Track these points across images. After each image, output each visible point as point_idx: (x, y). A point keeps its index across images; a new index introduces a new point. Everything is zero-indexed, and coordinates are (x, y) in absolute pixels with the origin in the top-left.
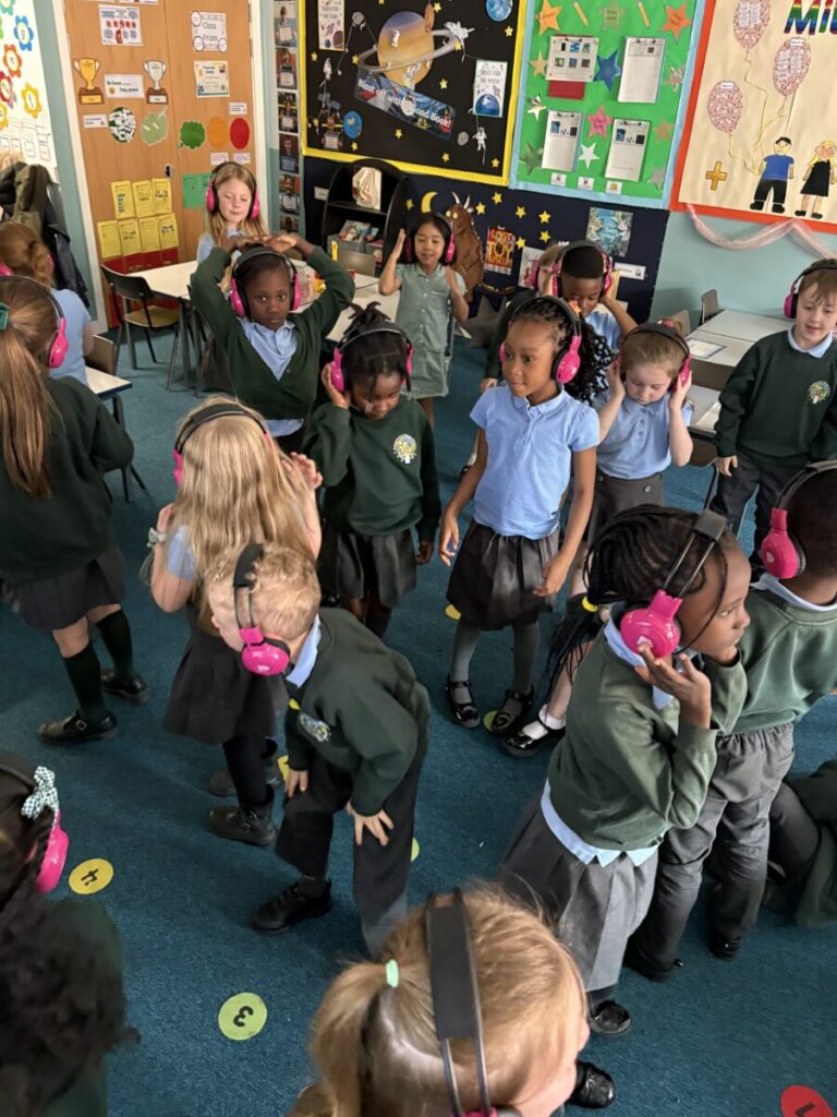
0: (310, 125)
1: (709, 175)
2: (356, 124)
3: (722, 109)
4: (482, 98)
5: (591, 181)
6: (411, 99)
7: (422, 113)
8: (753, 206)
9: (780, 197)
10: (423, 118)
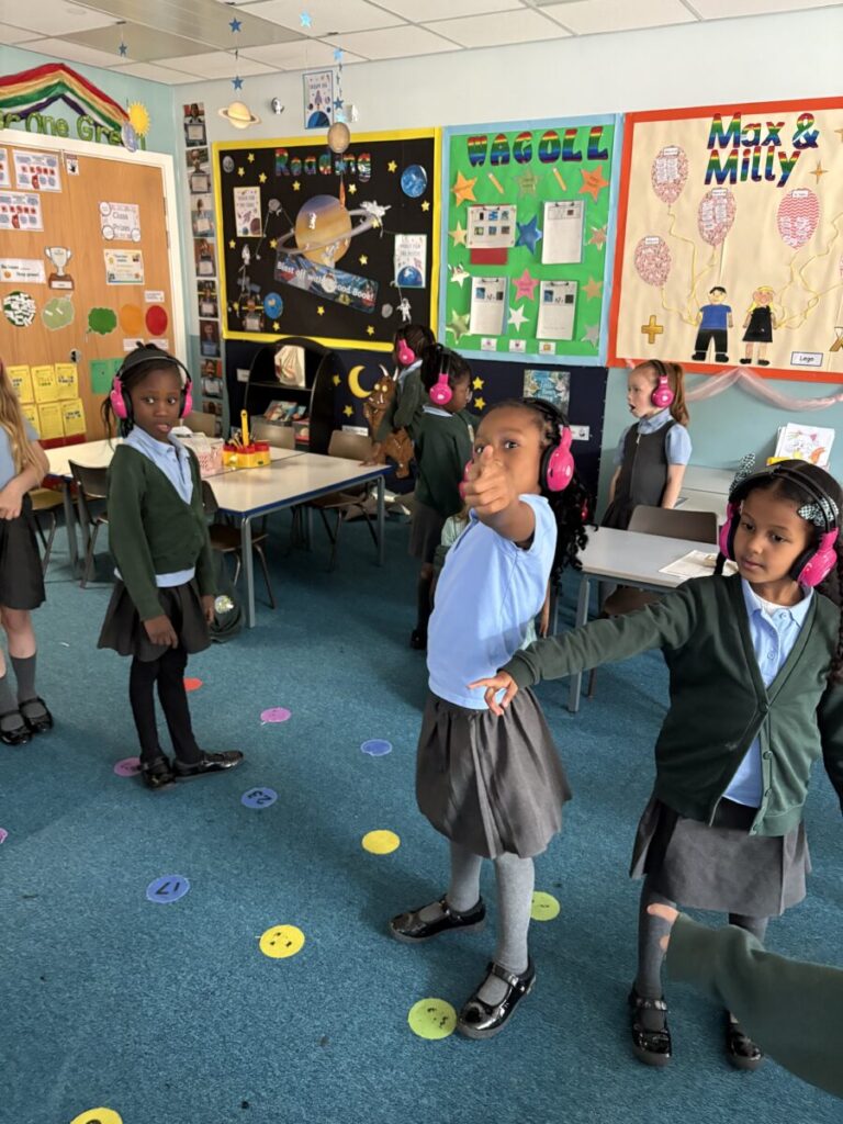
0: (230, 310)
1: (645, 329)
2: (277, 304)
3: (650, 264)
4: (404, 270)
5: (523, 344)
6: (331, 277)
7: (342, 289)
8: (694, 357)
9: (722, 346)
10: (345, 293)
